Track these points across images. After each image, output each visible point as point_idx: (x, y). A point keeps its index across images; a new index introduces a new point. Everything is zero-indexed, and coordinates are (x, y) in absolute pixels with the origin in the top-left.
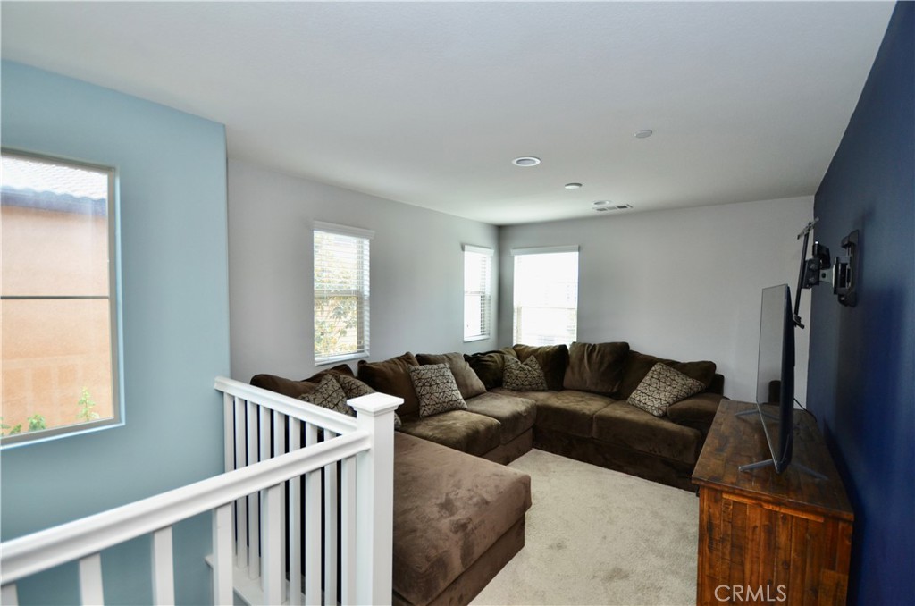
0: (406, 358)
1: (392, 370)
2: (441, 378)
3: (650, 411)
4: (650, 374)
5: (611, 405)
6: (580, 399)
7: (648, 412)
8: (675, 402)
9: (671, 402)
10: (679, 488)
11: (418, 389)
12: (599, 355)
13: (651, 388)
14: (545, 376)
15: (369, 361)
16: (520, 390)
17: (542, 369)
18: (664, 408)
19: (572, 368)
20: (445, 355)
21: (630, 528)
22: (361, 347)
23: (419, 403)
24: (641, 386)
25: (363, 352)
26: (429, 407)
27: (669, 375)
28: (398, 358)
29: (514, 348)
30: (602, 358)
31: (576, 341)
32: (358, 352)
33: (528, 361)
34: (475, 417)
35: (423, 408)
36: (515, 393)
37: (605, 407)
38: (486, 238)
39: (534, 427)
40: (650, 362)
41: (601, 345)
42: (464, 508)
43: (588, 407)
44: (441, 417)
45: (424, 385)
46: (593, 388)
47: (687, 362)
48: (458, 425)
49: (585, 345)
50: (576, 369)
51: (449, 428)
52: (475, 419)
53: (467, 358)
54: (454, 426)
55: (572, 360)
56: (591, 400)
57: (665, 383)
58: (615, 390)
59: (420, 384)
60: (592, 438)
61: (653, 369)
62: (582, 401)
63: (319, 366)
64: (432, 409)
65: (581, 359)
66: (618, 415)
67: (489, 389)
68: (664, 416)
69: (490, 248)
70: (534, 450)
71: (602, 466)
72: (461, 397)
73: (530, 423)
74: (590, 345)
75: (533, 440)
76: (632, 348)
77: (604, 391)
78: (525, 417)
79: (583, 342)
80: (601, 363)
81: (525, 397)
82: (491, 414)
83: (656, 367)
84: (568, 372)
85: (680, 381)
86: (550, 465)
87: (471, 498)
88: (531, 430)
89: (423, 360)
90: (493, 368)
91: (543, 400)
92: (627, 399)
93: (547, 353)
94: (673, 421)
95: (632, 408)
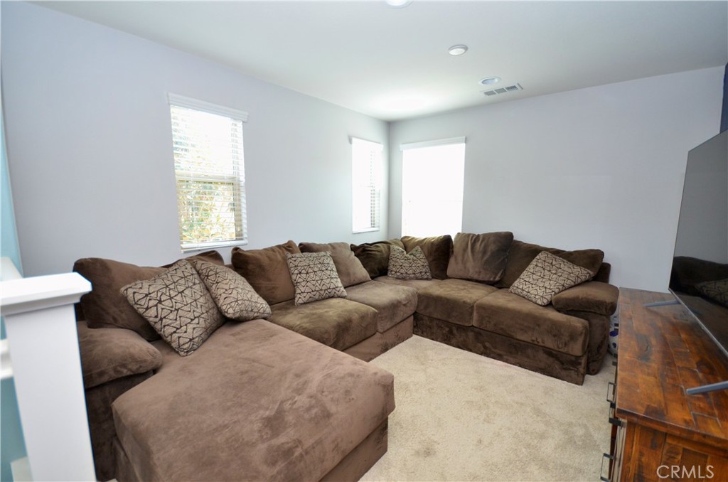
0: (288, 247)
1: (269, 257)
2: (319, 266)
3: (534, 300)
4: (534, 262)
5: (494, 293)
6: (463, 287)
7: (532, 301)
8: (560, 292)
9: (557, 291)
10: (562, 380)
11: (294, 277)
12: (483, 245)
13: (535, 277)
14: (430, 266)
15: (245, 249)
16: (403, 279)
17: (427, 258)
18: (549, 297)
19: (456, 257)
20: (330, 244)
21: (509, 429)
22: (239, 236)
23: (295, 291)
24: (524, 275)
25: (242, 239)
26: (305, 294)
27: (554, 263)
28: (279, 247)
29: (402, 240)
30: (486, 247)
31: (461, 232)
32: (236, 240)
33: (413, 251)
34: (351, 305)
35: (298, 296)
36: (398, 281)
37: (487, 295)
38: (377, 134)
39: (415, 314)
40: (534, 251)
41: (486, 236)
42: (295, 425)
43: (470, 295)
44: (316, 305)
45: (300, 273)
46: (476, 277)
47: (572, 250)
48: (331, 313)
49: (469, 235)
50: (460, 258)
51: (320, 316)
52: (350, 308)
53: (354, 248)
54: (326, 314)
55: (456, 250)
56: (472, 288)
57: (550, 271)
58: (497, 279)
59: (296, 272)
60: (473, 326)
61: (538, 257)
62: (465, 289)
63: (185, 252)
64: (308, 297)
65: (465, 250)
66: (500, 304)
67: (373, 278)
68: (550, 305)
69: (380, 143)
70: (415, 337)
71: (481, 354)
72: (340, 285)
73: (410, 310)
74: (474, 235)
75: (414, 327)
76: (516, 238)
77: (486, 279)
78: (405, 305)
79: (467, 232)
80: (484, 252)
81: (407, 285)
82: (367, 302)
83: (541, 256)
84: (452, 260)
85: (566, 269)
86: (429, 352)
87: (309, 409)
88: (412, 317)
89: (305, 248)
90: (379, 257)
91: (425, 288)
92: (509, 288)
93: (432, 244)
94: (559, 310)
95: (515, 296)
